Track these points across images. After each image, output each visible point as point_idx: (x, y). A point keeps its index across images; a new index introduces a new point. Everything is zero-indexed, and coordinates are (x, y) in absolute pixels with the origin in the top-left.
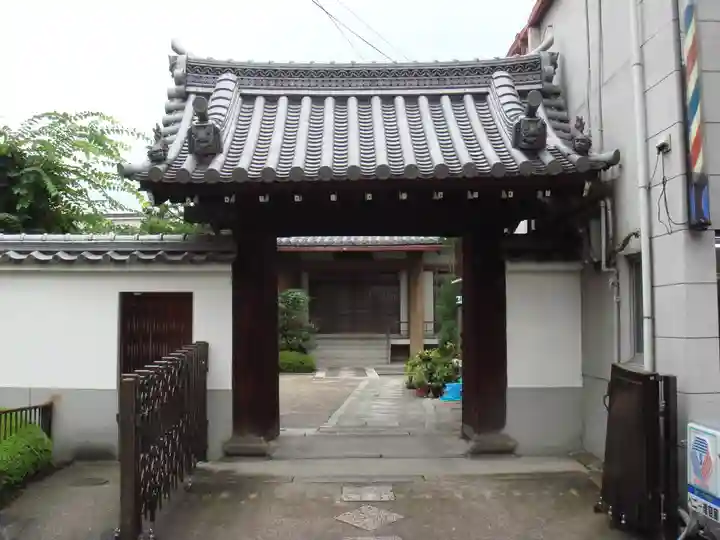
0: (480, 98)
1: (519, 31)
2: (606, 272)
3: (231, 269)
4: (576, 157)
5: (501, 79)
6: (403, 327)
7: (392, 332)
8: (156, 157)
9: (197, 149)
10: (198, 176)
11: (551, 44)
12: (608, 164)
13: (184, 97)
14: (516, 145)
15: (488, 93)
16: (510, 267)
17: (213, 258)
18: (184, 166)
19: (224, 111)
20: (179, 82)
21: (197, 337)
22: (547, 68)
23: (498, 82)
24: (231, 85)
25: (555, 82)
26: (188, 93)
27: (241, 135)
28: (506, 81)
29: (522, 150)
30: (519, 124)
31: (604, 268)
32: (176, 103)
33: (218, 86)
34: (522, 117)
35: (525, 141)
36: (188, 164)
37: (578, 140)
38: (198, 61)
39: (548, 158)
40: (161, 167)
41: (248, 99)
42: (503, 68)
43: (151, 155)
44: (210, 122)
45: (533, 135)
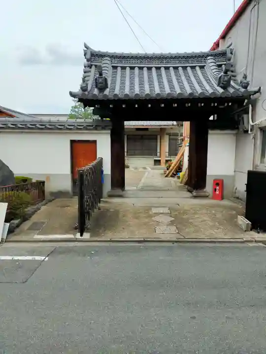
0: (202, 67)
1: (215, 41)
2: (250, 134)
3: (110, 132)
4: (243, 90)
5: (210, 60)
6: (158, 154)
7: (155, 155)
8: (84, 89)
9: (99, 86)
10: (100, 97)
11: (231, 45)
12: (255, 93)
13: (90, 66)
14: (218, 85)
15: (205, 66)
16: (210, 132)
17: (104, 128)
18: (94, 93)
19: (106, 72)
20: (88, 60)
21: (98, 156)
22: (229, 55)
23: (209, 61)
24: (108, 62)
25: (232, 61)
26: (92, 65)
27: (114, 82)
28: (213, 61)
29: (221, 87)
30: (221, 77)
31: (249, 132)
32: (88, 69)
33: (103, 62)
34: (222, 74)
35: (222, 83)
36: (96, 91)
37: (244, 83)
38: (95, 52)
39: (231, 90)
40: (86, 93)
41: (115, 68)
42: (211, 55)
43: (82, 88)
44: (104, 76)
45: (225, 81)
